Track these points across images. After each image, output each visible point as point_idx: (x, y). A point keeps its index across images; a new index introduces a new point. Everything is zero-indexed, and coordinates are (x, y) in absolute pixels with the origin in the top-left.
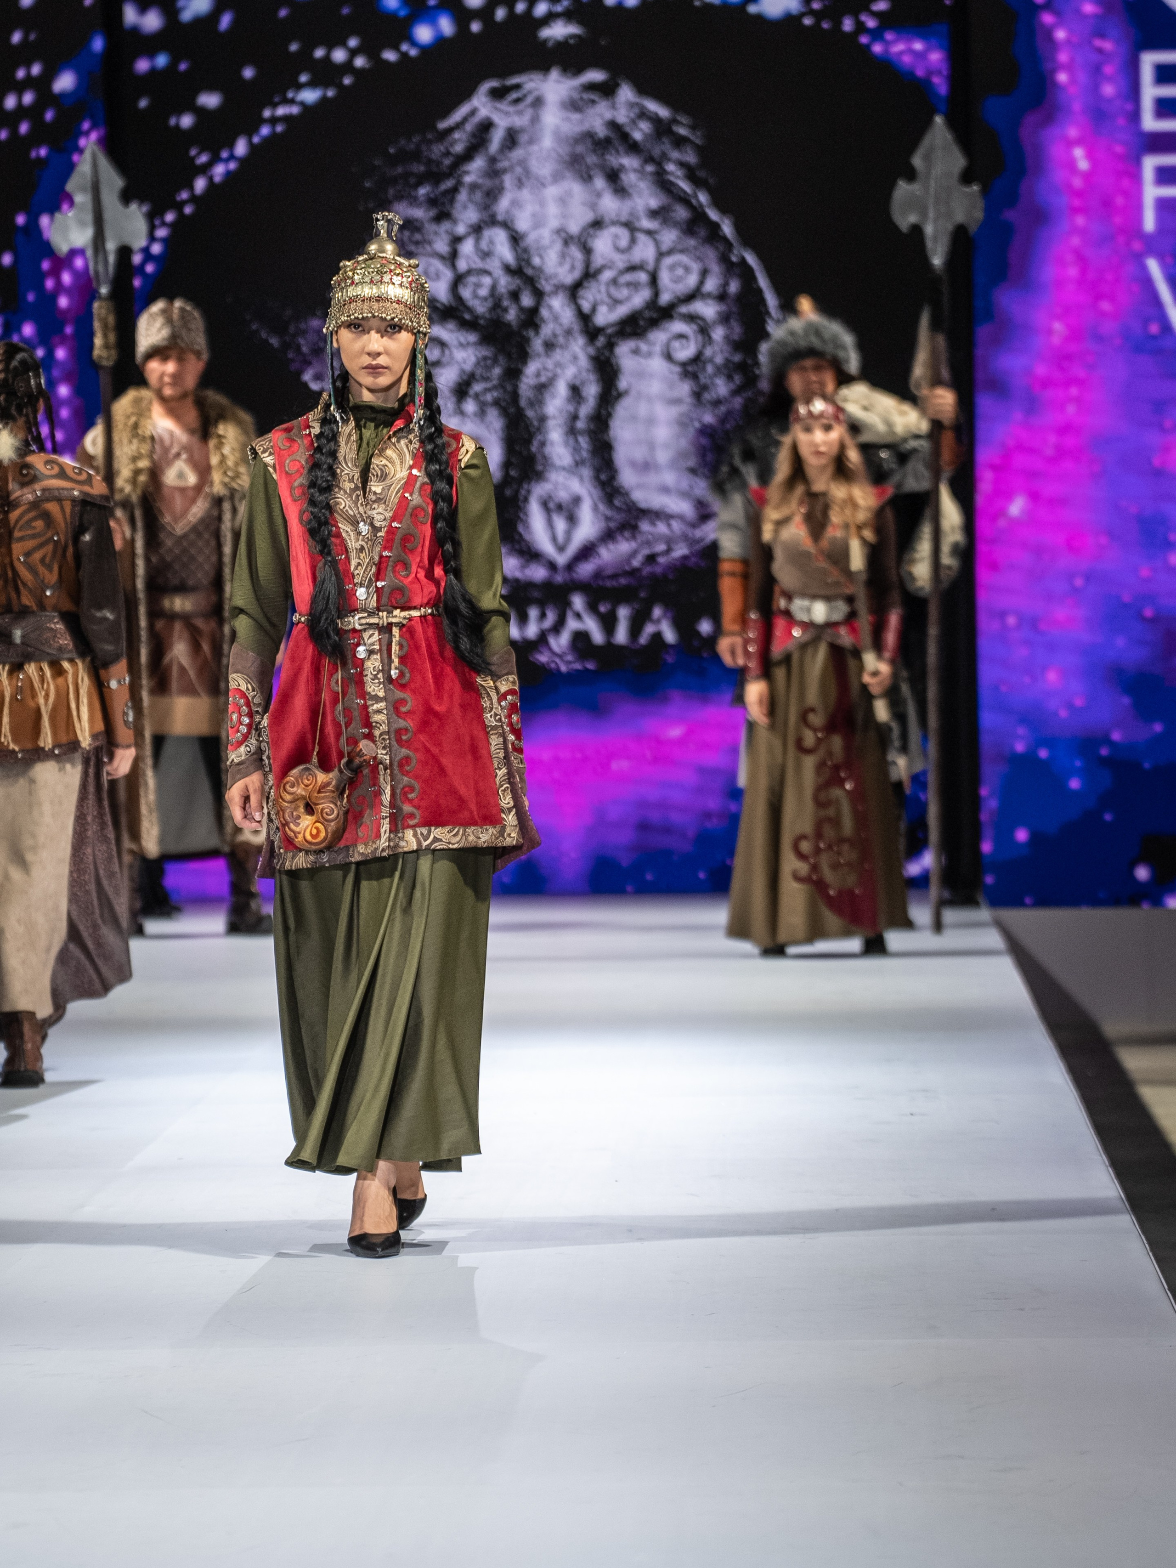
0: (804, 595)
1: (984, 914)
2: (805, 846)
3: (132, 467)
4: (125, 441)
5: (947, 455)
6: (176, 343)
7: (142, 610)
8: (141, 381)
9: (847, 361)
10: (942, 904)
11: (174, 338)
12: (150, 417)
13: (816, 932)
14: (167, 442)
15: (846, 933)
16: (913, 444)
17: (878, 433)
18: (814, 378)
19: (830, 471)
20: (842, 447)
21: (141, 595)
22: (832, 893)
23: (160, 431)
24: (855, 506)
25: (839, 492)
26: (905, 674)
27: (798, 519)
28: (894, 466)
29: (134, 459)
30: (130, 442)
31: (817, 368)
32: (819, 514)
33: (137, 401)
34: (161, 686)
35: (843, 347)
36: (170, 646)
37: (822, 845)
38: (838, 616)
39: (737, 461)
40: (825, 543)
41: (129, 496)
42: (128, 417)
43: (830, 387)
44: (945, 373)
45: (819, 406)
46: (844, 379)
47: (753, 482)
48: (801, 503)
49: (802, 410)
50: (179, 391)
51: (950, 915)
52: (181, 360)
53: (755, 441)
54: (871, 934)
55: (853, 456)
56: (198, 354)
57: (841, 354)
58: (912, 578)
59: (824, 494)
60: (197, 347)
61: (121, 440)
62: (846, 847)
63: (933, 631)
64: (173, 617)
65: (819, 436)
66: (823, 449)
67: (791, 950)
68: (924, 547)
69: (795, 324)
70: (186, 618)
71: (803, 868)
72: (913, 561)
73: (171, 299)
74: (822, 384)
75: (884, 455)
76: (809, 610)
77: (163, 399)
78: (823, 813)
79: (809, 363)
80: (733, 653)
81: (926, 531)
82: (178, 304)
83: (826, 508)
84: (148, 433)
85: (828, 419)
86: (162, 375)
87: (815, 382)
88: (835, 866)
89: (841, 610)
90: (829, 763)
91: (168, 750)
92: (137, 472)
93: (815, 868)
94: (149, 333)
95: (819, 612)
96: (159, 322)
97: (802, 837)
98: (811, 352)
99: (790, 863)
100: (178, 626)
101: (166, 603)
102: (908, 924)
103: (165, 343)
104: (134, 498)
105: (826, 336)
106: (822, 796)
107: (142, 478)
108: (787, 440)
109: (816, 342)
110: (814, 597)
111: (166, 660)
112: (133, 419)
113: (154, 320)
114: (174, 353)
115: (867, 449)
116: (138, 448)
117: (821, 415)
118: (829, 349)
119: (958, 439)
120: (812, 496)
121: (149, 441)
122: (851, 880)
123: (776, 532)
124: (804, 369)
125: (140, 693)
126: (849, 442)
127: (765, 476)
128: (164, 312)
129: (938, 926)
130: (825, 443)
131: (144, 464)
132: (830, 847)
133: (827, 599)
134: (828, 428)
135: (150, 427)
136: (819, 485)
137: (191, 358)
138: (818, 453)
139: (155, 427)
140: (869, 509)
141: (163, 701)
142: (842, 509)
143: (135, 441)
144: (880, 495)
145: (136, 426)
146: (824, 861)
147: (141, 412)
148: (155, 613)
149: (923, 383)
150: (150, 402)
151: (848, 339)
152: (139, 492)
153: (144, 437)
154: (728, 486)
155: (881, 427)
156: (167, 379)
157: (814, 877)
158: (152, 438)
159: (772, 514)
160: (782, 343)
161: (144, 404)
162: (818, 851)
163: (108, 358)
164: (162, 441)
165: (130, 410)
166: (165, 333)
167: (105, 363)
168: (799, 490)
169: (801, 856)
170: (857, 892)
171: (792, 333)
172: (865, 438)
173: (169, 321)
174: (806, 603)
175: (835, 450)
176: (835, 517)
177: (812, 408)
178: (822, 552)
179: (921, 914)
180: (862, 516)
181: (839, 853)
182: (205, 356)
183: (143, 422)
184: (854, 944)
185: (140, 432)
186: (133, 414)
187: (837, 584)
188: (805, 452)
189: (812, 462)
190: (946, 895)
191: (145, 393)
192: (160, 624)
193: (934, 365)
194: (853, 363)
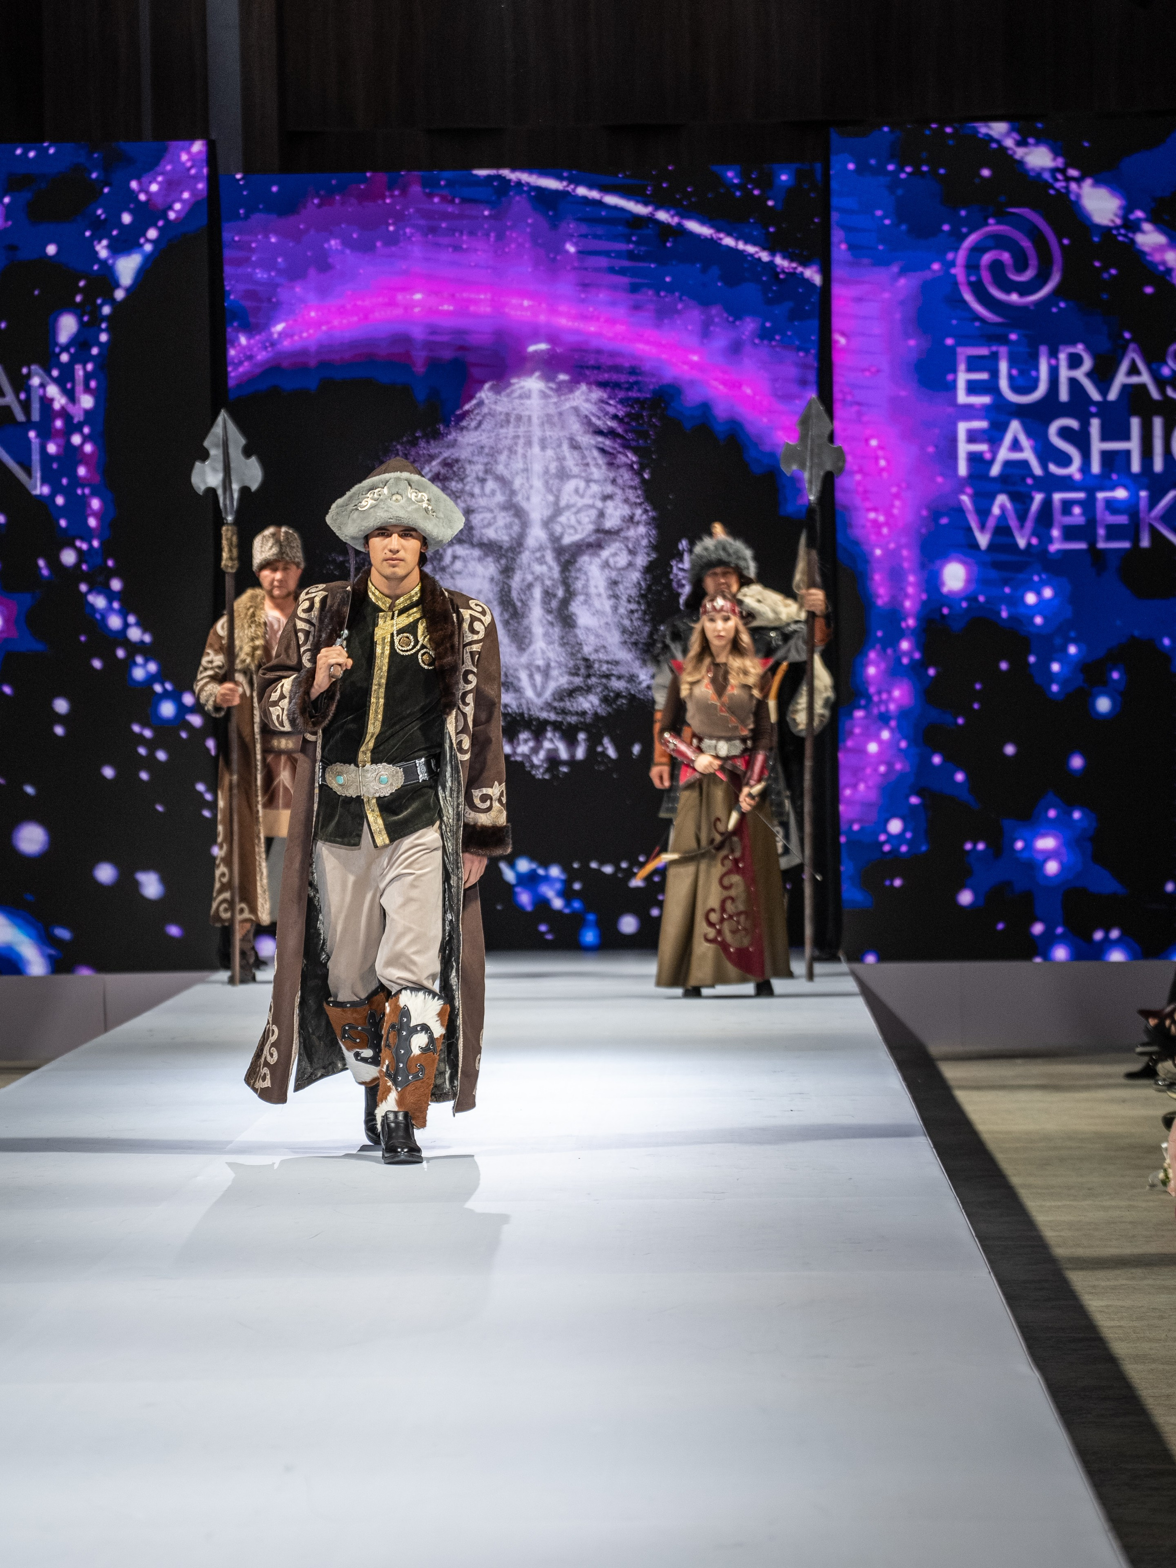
0: (711, 737)
1: (843, 967)
2: (714, 917)
3: (251, 644)
4: (246, 626)
5: (818, 636)
6: (283, 558)
7: (258, 747)
8: (257, 583)
9: (748, 568)
10: (814, 959)
11: (281, 553)
12: (263, 609)
13: (720, 978)
14: (276, 627)
15: (743, 980)
16: (794, 627)
17: (768, 619)
18: (723, 581)
19: (729, 647)
20: (737, 632)
21: (258, 736)
22: (732, 950)
23: (270, 619)
24: (746, 673)
25: (736, 663)
26: (788, 793)
27: (706, 681)
28: (780, 643)
29: (253, 639)
30: (250, 626)
31: (724, 574)
32: (720, 679)
33: (253, 598)
34: (271, 802)
35: (745, 560)
36: (279, 775)
37: (725, 916)
38: (736, 752)
39: (668, 641)
40: (725, 698)
41: (249, 665)
42: (248, 609)
43: (735, 588)
44: (818, 579)
45: (720, 602)
46: (745, 582)
47: (679, 656)
48: (708, 671)
49: (709, 606)
50: (285, 591)
51: (818, 968)
52: (285, 569)
53: (681, 626)
54: (760, 980)
55: (745, 638)
56: (298, 565)
57: (742, 564)
58: (797, 724)
59: (725, 664)
60: (297, 560)
61: (243, 626)
62: (742, 918)
63: (808, 763)
64: (279, 753)
65: (720, 624)
66: (722, 634)
67: (705, 991)
68: (802, 701)
69: (708, 542)
70: (289, 753)
71: (711, 933)
72: (796, 712)
73: (279, 525)
74: (729, 586)
75: (772, 634)
76: (715, 747)
77: (272, 597)
78: (726, 893)
79: (719, 570)
80: (661, 778)
81: (804, 689)
82: (283, 529)
83: (726, 673)
84: (262, 621)
85: (727, 612)
86: (273, 580)
87: (723, 584)
88: (734, 932)
89: (737, 748)
90: (731, 857)
91: (275, 847)
92: (255, 648)
93: (719, 932)
94: (263, 549)
95: (723, 748)
96: (271, 542)
97: (713, 910)
98: (720, 563)
99: (701, 928)
100: (283, 758)
101: (275, 743)
102: (790, 975)
103: (275, 557)
104: (253, 667)
105: (731, 551)
106: (726, 882)
107: (259, 652)
108: (698, 627)
109: (723, 554)
110: (719, 738)
111: (275, 783)
112: (251, 610)
113: (267, 541)
114: (281, 565)
115: (758, 633)
116: (255, 631)
117: (722, 610)
118: (733, 560)
119: (828, 625)
120: (717, 665)
121: (263, 626)
122: (746, 942)
123: (691, 689)
124: (715, 574)
125: (256, 806)
126: (741, 628)
127: (685, 651)
128: (273, 535)
129: (811, 976)
130: (724, 629)
131: (259, 642)
132: (731, 917)
133: (728, 739)
134: (726, 619)
135: (263, 616)
136: (721, 659)
137: (293, 568)
138: (720, 637)
139: (267, 616)
140: (757, 675)
141: (275, 812)
142: (738, 674)
143: (253, 626)
144: (764, 664)
145: (253, 615)
146: (726, 928)
147: (257, 606)
148: (266, 751)
149: (801, 585)
150: (263, 598)
151: (748, 553)
152: (256, 662)
153: (260, 623)
154: (661, 658)
155: (771, 615)
156: (276, 583)
157: (719, 939)
158: (265, 624)
159: (687, 678)
160: (700, 557)
161: (259, 598)
162: (722, 920)
163: (232, 567)
164: (272, 626)
165: (249, 604)
166: (275, 550)
167: (230, 570)
168: (707, 661)
169: (711, 924)
170: (751, 949)
171: (706, 549)
172: (755, 624)
173: (278, 542)
174: (714, 742)
175: (732, 634)
176: (733, 680)
177: (715, 604)
178: (723, 704)
179: (798, 967)
180: (751, 680)
181: (738, 922)
182: (302, 566)
183: (258, 613)
184: (749, 988)
185: (256, 619)
186: (251, 607)
187: (735, 728)
188: (710, 635)
189: (715, 643)
190: (817, 953)
191: (258, 591)
192: (270, 758)
193: (809, 573)
194: (752, 569)
